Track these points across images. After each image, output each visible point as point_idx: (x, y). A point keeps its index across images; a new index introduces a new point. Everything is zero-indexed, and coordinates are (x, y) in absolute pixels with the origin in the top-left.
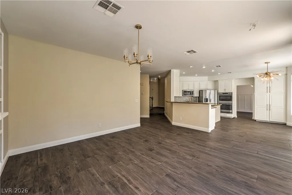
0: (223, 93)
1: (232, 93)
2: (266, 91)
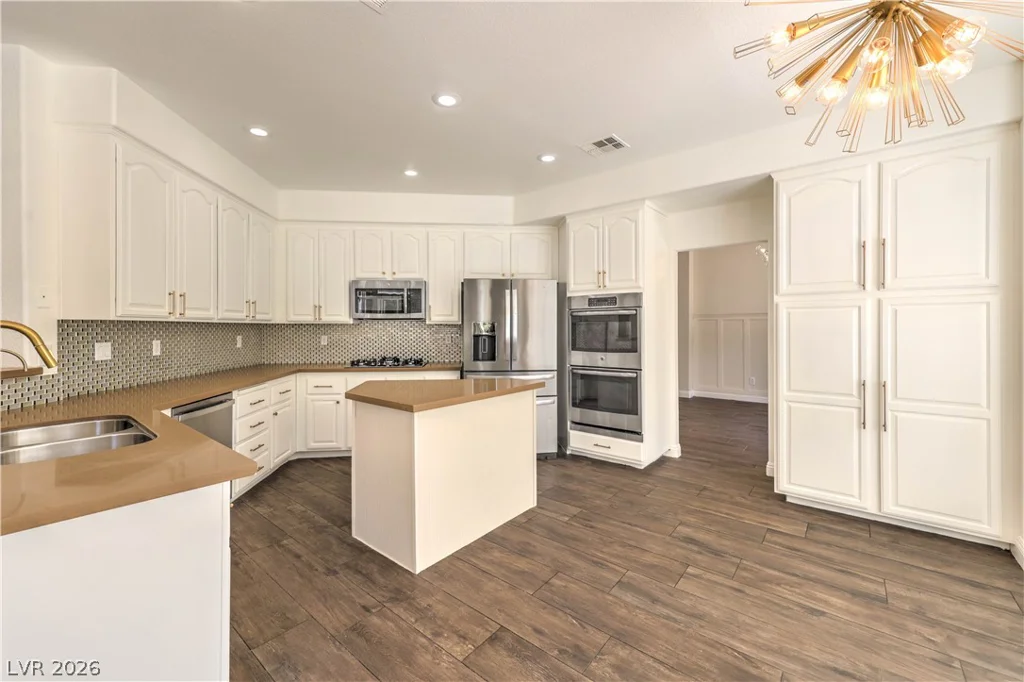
0: (592, 301)
2: (855, 279)
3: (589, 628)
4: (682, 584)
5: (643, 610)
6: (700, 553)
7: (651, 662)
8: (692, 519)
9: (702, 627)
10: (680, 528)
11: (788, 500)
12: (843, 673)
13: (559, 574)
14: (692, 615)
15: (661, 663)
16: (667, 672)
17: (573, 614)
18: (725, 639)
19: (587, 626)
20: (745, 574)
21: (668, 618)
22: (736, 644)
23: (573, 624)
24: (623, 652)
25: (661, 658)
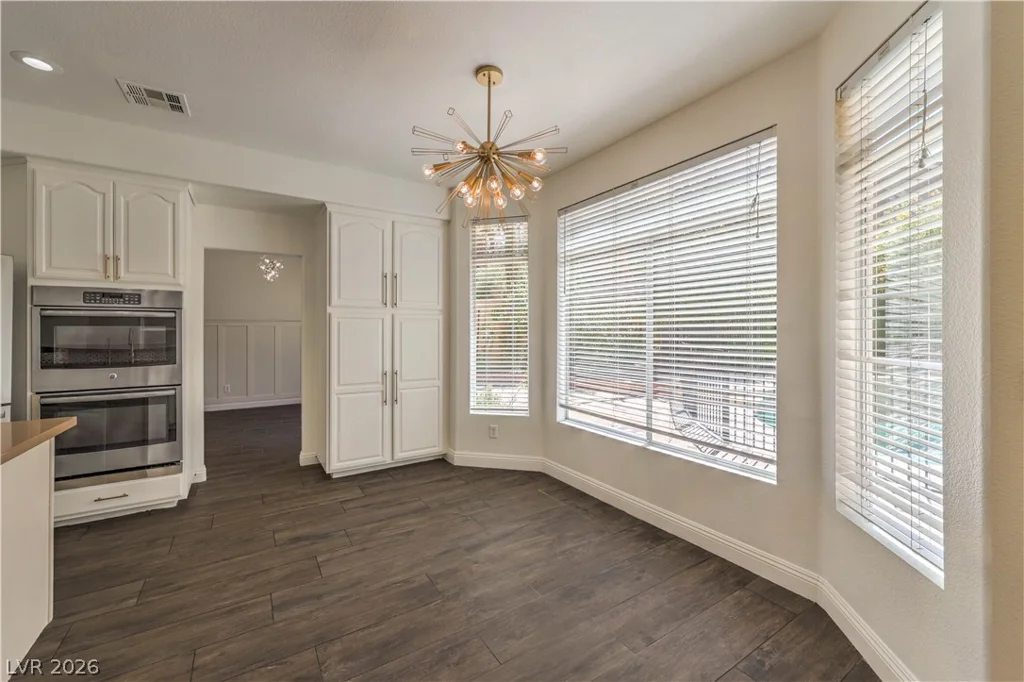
0: (90, 295)
1: (178, 295)
2: (380, 298)
3: (290, 659)
4: (325, 571)
5: (317, 609)
6: (313, 544)
7: (361, 634)
8: (280, 524)
9: (367, 586)
10: (277, 536)
11: (334, 476)
12: (445, 553)
13: (197, 652)
14: (352, 586)
15: (368, 627)
16: (376, 629)
17: (260, 665)
18: (384, 583)
19: (285, 660)
20: (356, 538)
21: (341, 599)
22: (395, 579)
23: (271, 671)
24: (337, 647)
25: (365, 625)
